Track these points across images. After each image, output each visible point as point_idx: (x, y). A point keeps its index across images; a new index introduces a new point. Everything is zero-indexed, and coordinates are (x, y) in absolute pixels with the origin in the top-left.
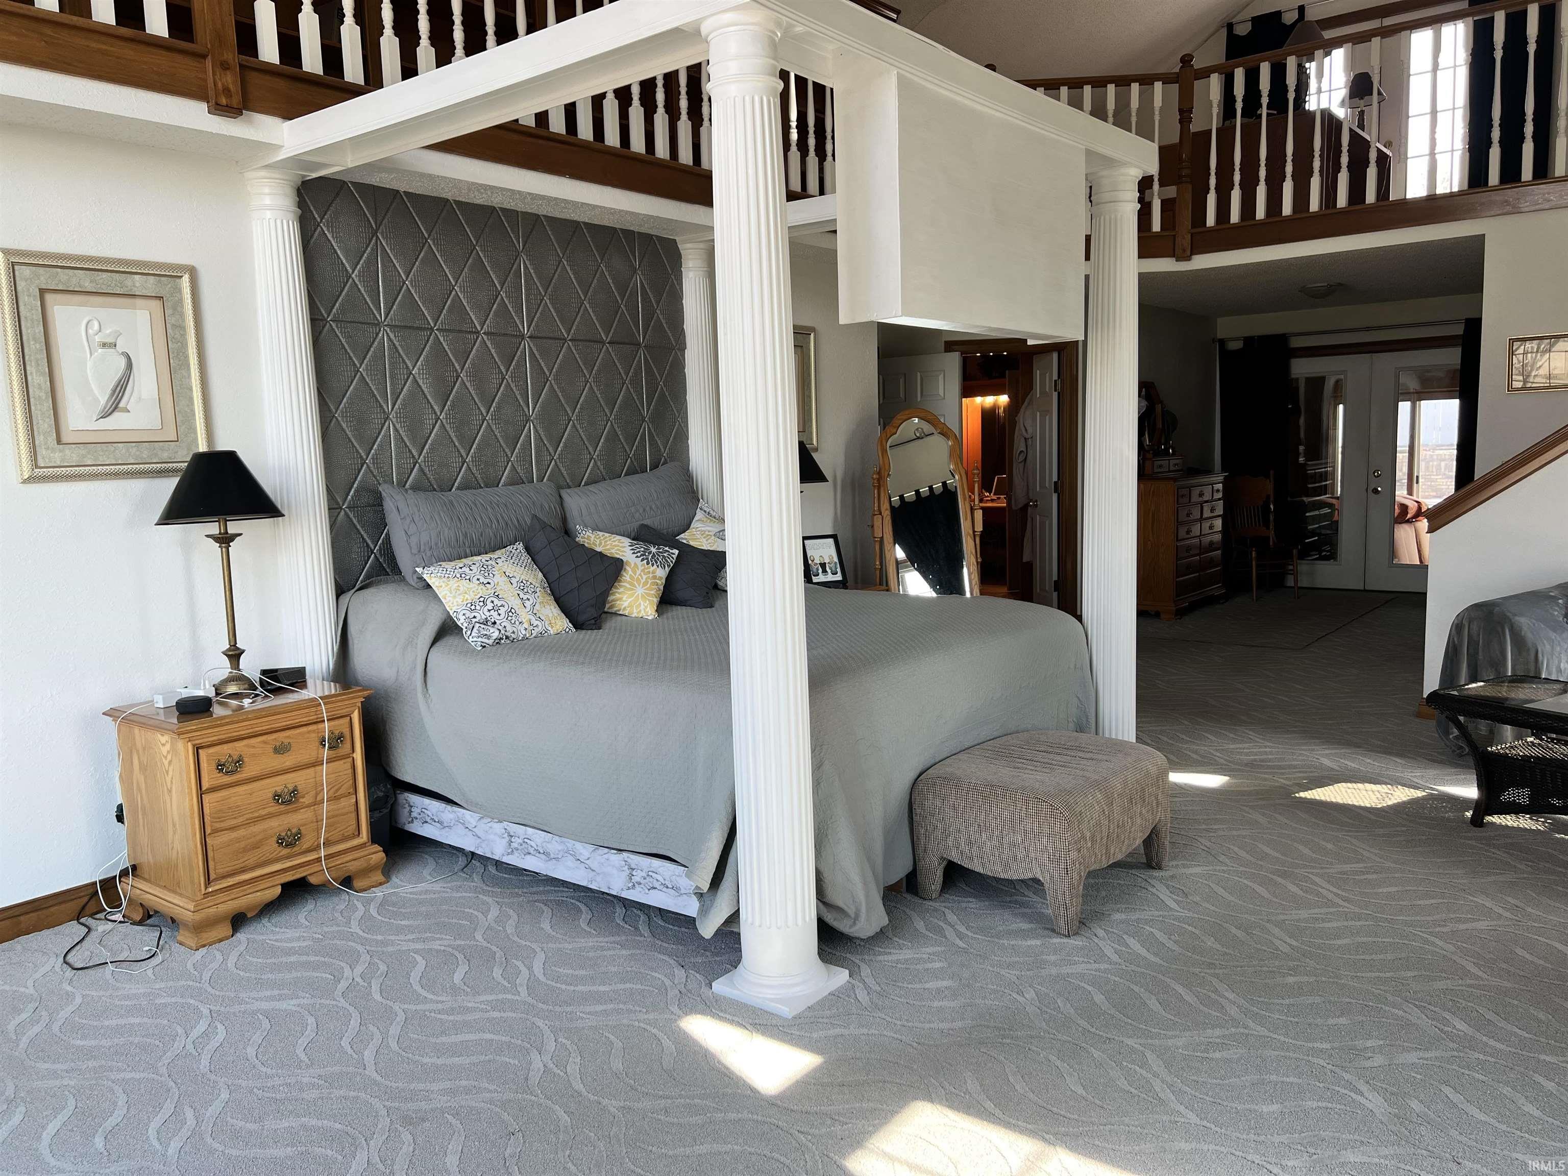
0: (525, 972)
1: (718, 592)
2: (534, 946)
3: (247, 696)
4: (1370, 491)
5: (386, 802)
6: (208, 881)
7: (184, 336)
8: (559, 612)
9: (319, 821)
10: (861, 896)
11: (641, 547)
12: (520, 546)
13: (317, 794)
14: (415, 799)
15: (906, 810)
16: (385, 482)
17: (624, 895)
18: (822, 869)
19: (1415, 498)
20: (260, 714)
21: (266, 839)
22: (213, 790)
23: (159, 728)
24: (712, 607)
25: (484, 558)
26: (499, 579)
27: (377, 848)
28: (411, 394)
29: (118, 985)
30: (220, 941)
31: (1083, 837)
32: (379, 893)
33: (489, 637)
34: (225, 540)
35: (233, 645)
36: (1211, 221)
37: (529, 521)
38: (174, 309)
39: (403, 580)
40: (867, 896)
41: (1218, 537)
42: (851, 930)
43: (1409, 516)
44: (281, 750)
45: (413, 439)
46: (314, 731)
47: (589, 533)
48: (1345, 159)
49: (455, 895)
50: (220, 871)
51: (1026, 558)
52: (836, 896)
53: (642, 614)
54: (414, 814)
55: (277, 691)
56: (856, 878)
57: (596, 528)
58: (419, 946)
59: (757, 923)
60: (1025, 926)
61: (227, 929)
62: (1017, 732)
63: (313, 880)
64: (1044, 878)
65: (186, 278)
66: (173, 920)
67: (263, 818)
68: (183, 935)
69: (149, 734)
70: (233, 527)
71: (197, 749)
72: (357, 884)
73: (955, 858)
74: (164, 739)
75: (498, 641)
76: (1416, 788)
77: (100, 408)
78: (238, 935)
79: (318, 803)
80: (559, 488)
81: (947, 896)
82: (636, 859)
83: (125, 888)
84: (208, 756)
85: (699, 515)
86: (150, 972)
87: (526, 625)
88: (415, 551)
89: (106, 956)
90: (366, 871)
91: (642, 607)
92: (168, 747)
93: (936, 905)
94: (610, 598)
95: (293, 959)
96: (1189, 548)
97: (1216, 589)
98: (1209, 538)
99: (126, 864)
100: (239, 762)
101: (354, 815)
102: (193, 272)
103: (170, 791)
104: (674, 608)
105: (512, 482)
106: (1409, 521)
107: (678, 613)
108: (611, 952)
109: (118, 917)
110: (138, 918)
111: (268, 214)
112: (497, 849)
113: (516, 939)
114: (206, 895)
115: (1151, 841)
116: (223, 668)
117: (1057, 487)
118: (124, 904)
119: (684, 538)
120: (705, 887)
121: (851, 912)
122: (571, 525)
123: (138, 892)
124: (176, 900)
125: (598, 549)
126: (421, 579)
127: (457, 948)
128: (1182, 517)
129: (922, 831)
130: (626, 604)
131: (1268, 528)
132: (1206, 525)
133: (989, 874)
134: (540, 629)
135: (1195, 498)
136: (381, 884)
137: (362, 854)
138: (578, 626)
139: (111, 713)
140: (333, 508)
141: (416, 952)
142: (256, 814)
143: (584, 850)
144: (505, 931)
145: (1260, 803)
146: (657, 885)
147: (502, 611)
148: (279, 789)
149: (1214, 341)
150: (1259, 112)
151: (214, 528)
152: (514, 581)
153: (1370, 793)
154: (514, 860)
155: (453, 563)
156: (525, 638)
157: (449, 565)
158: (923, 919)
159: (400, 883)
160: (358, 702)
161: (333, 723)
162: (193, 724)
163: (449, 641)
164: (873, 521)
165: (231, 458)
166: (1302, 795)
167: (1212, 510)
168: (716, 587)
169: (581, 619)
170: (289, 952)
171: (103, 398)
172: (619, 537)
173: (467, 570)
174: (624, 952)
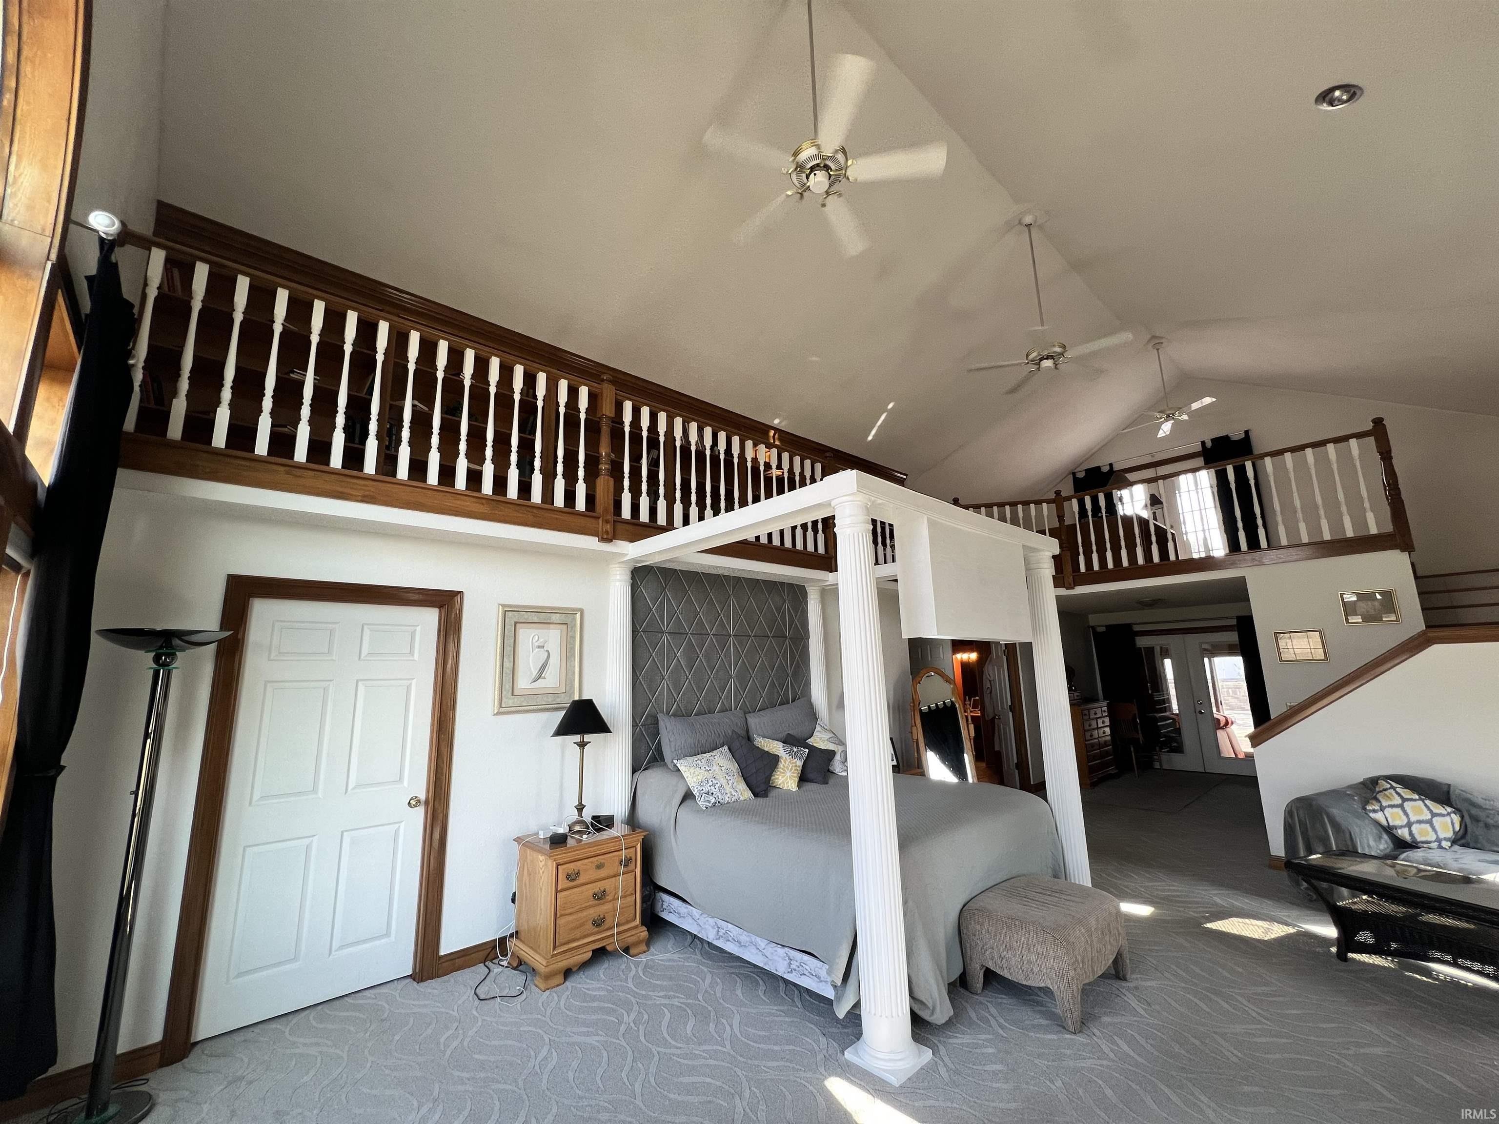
0: (728, 1028)
1: (830, 774)
2: (733, 1008)
3: (584, 833)
4: (1197, 712)
5: (650, 897)
6: (555, 948)
7: (574, 641)
8: (745, 786)
9: (615, 910)
10: (936, 995)
11: (788, 748)
12: (726, 748)
13: (615, 894)
14: (666, 897)
15: (957, 933)
16: (660, 712)
17: (786, 976)
18: (910, 974)
19: (1222, 714)
20: (590, 845)
21: (587, 921)
22: (563, 890)
23: (540, 851)
24: (827, 783)
25: (708, 755)
26: (716, 768)
27: (644, 928)
28: (676, 666)
29: (502, 1014)
30: (558, 986)
31: (1077, 960)
32: (643, 958)
33: (709, 802)
34: (582, 745)
35: (580, 803)
36: (1083, 569)
37: (730, 734)
38: (572, 628)
39: (665, 765)
40: (940, 995)
41: (1109, 738)
42: (931, 1018)
43: (1222, 725)
44: (599, 867)
45: (675, 690)
46: (617, 856)
47: (761, 739)
48: (1154, 539)
49: (686, 964)
50: (563, 941)
51: (997, 748)
52: (921, 995)
53: (790, 788)
54: (664, 907)
55: (599, 830)
56: (932, 981)
57: (764, 737)
58: (666, 1001)
59: (873, 1012)
60: (1044, 1022)
61: (560, 978)
62: (1019, 876)
63: (609, 948)
64: (1054, 988)
65: (579, 614)
66: (534, 970)
67: (586, 908)
68: (538, 981)
69: (535, 854)
70: (587, 737)
71: (558, 865)
72: (632, 951)
73: (991, 966)
74: (541, 858)
75: (714, 805)
76: (1287, 924)
77: (533, 677)
78: (567, 983)
79: (615, 899)
80: (745, 713)
81: (987, 992)
82: (793, 953)
83: (511, 945)
84: (564, 869)
85: (818, 728)
86: (519, 1006)
87: (728, 795)
88: (673, 750)
89: (497, 992)
90: (637, 944)
91: (789, 784)
92: (543, 863)
93: (981, 999)
94: (773, 778)
95: (595, 1004)
96: (1093, 745)
97: (1112, 770)
98: (1104, 739)
99: (512, 930)
100: (578, 873)
101: (633, 907)
102: (582, 611)
103: (541, 889)
104: (807, 783)
105: (721, 711)
106: (1222, 728)
107: (809, 786)
108: (780, 1019)
109: (505, 963)
110: (515, 965)
111: (618, 583)
112: (710, 935)
113: (721, 1001)
114: (553, 956)
115: (1117, 962)
116: (574, 816)
117: (1012, 708)
118: (509, 955)
119: (810, 741)
120: (839, 982)
121: (930, 1005)
122: (751, 734)
123: (517, 948)
124: (537, 957)
125: (766, 749)
126: (675, 765)
127: (688, 1005)
128: (1087, 727)
129: (968, 945)
130: (780, 782)
131: (1138, 733)
132: (1101, 731)
133: (1015, 980)
134: (736, 797)
135: (1092, 716)
136: (645, 952)
137: (636, 932)
138: (756, 795)
139: (518, 840)
140: (635, 725)
141: (665, 1005)
142: (583, 906)
143: (762, 943)
144: (715, 994)
145: (1182, 930)
146: (806, 972)
147: (717, 786)
148: (596, 890)
149: (1089, 627)
150: (1100, 515)
151: (577, 738)
152: (723, 769)
153: (1256, 927)
154: (719, 943)
155: (692, 758)
156: (728, 803)
157: (690, 759)
158: (974, 1009)
159: (655, 952)
160: (640, 838)
161: (627, 851)
162: (558, 851)
163: (688, 803)
164: (912, 730)
165: (590, 702)
166: (1209, 925)
167: (1103, 722)
168: (828, 770)
169: (757, 790)
170: (594, 999)
171: (535, 673)
172: (776, 742)
173: (699, 762)
174: (787, 1019)
